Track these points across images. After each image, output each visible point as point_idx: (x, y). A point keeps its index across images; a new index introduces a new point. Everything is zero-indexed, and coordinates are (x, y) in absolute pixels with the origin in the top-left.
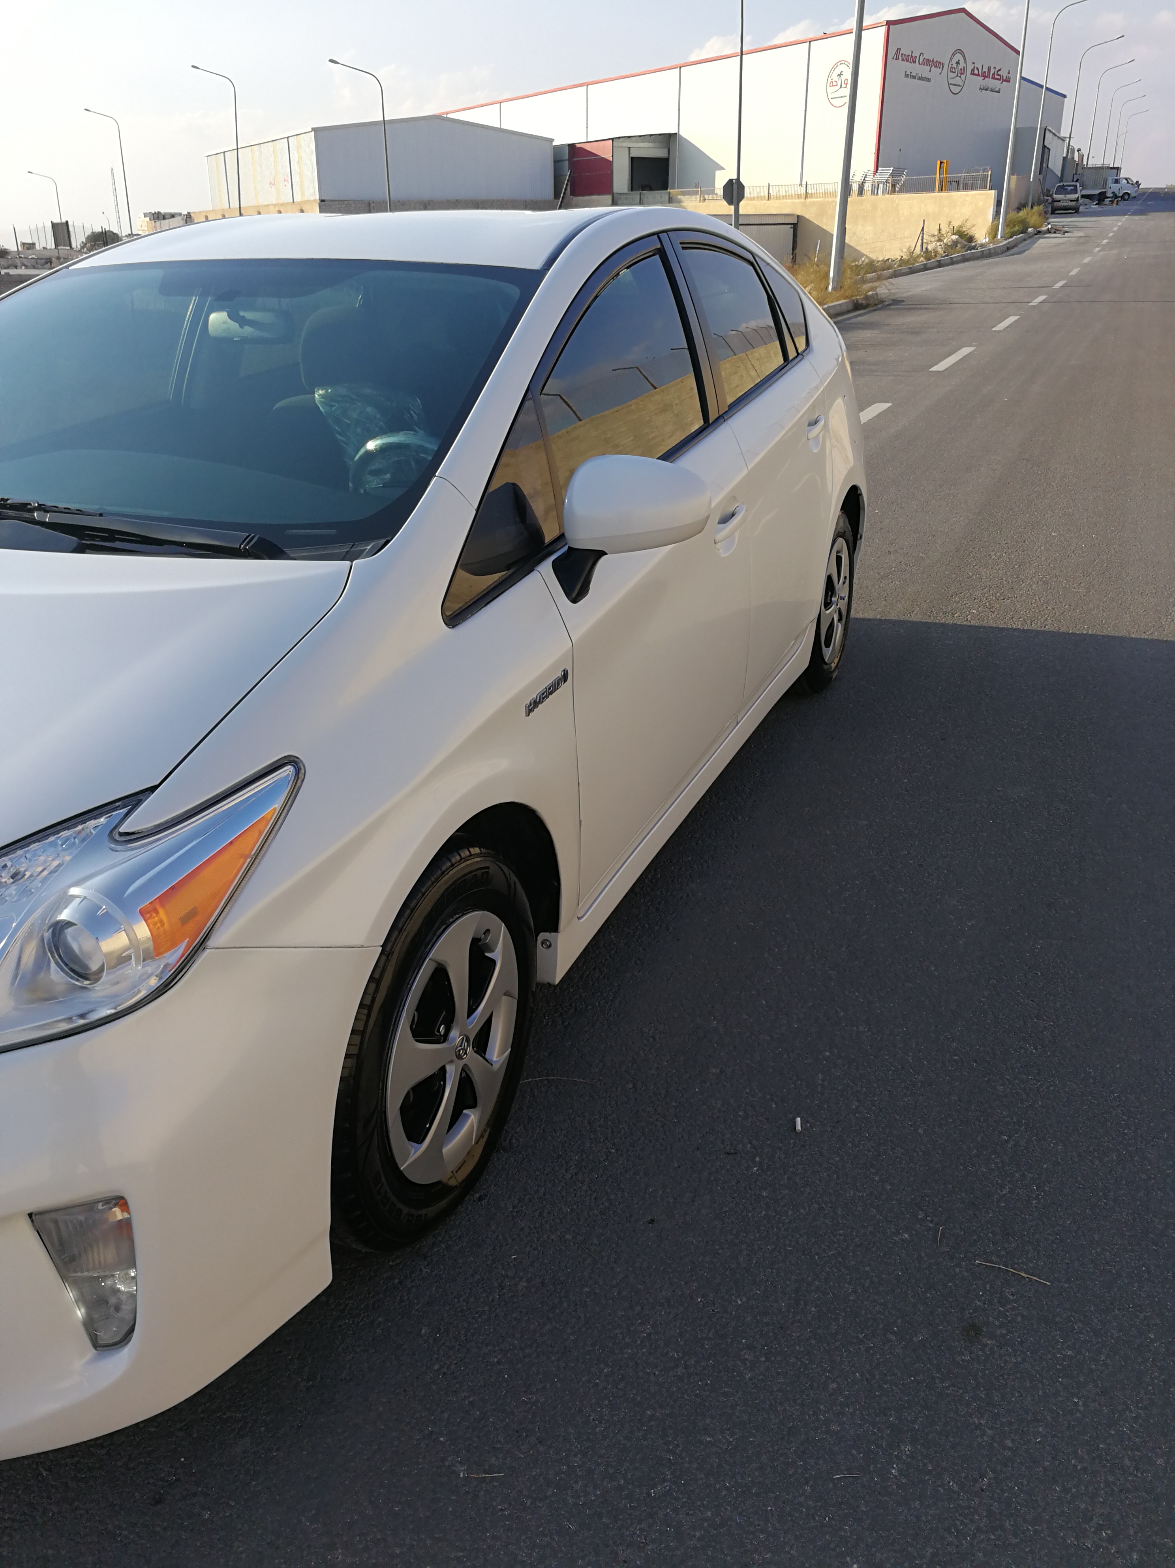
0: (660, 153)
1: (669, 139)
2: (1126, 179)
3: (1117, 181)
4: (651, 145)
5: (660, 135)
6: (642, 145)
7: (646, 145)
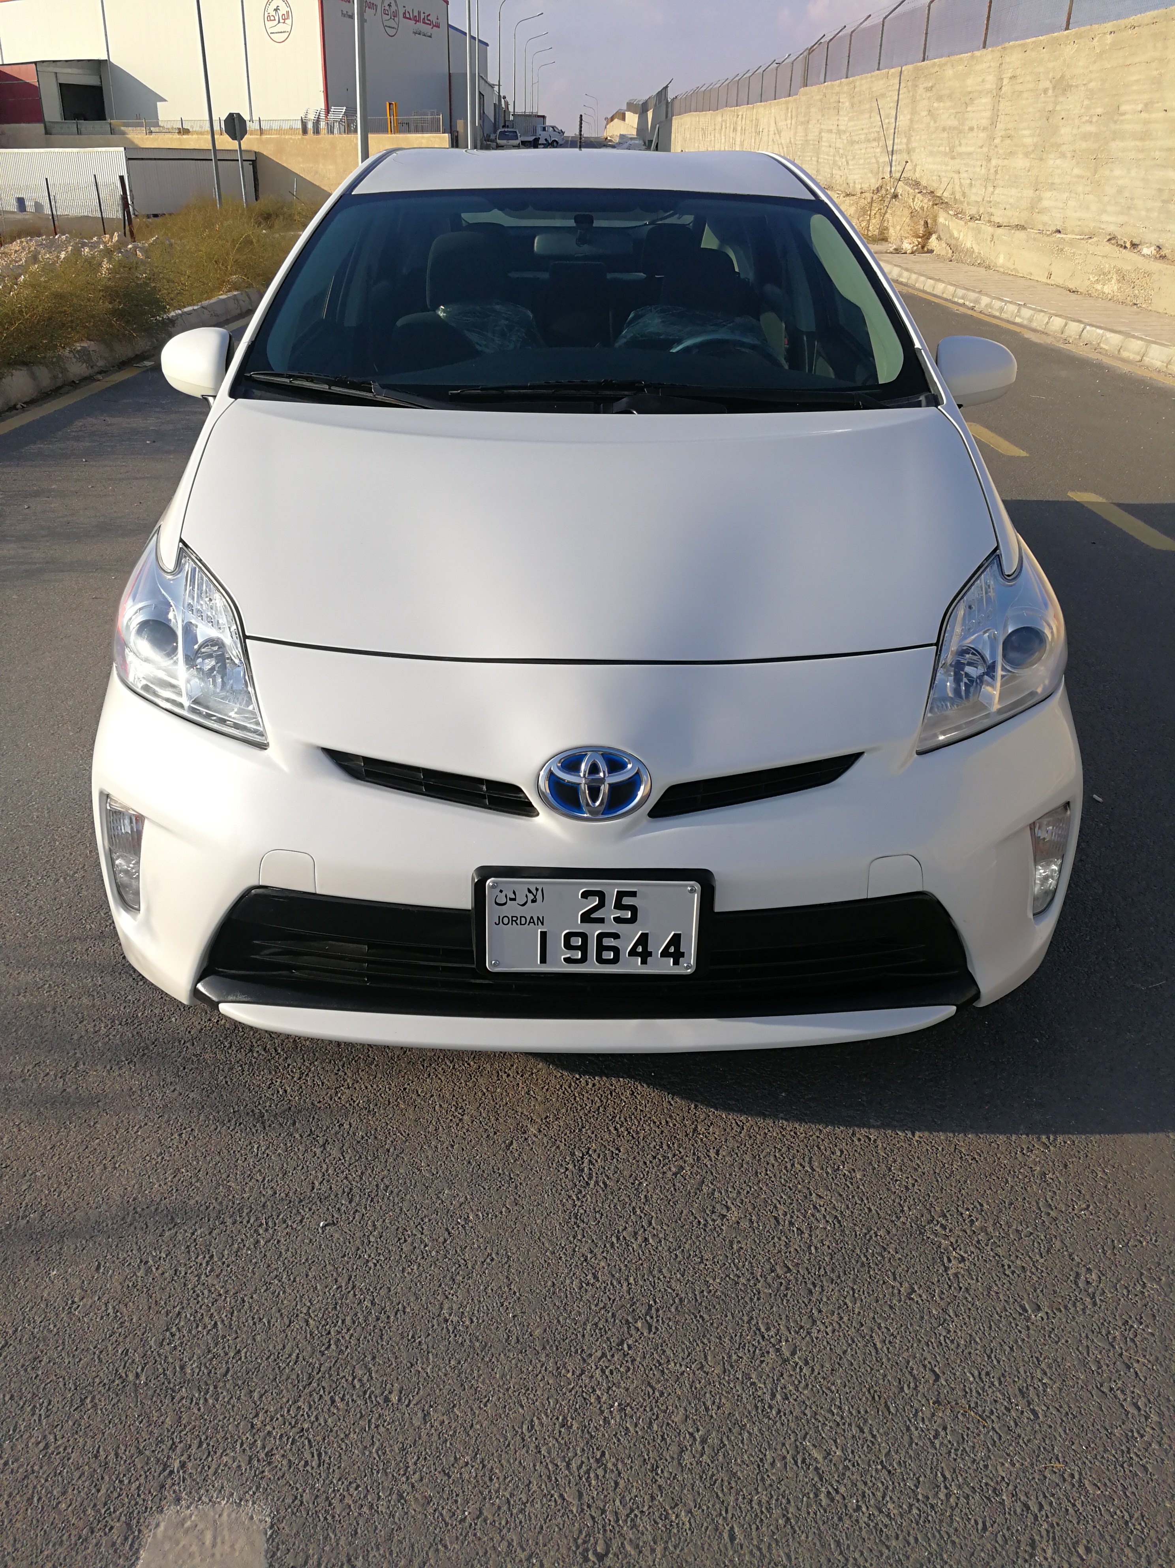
0: (90, 80)
1: (99, 66)
2: (553, 127)
3: (544, 129)
4: (80, 71)
5: (89, 60)
6: (69, 71)
7: (75, 71)
